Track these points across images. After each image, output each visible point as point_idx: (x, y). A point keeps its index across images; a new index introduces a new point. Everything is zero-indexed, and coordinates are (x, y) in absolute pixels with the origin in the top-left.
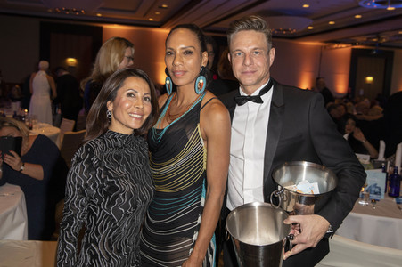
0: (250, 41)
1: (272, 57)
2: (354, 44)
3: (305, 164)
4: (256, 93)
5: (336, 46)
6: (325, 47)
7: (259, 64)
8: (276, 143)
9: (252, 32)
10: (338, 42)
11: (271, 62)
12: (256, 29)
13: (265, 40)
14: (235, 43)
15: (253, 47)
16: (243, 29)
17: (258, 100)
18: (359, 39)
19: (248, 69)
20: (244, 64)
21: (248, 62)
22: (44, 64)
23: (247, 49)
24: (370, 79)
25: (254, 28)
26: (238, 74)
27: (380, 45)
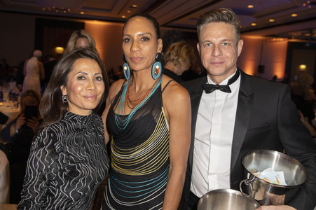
0: (220, 33)
1: (240, 48)
2: (290, 38)
3: (276, 154)
4: (225, 83)
5: (275, 39)
6: (266, 40)
7: (228, 54)
8: (244, 132)
9: (222, 24)
10: (277, 36)
11: (239, 52)
12: (226, 21)
13: (234, 32)
14: (204, 35)
15: (223, 38)
16: (213, 21)
17: (226, 89)
18: (295, 34)
19: (217, 60)
20: (213, 55)
21: (217, 53)
22: (38, 53)
23: (217, 41)
24: (303, 67)
25: (223, 20)
26: (206, 64)
27: (312, 39)
